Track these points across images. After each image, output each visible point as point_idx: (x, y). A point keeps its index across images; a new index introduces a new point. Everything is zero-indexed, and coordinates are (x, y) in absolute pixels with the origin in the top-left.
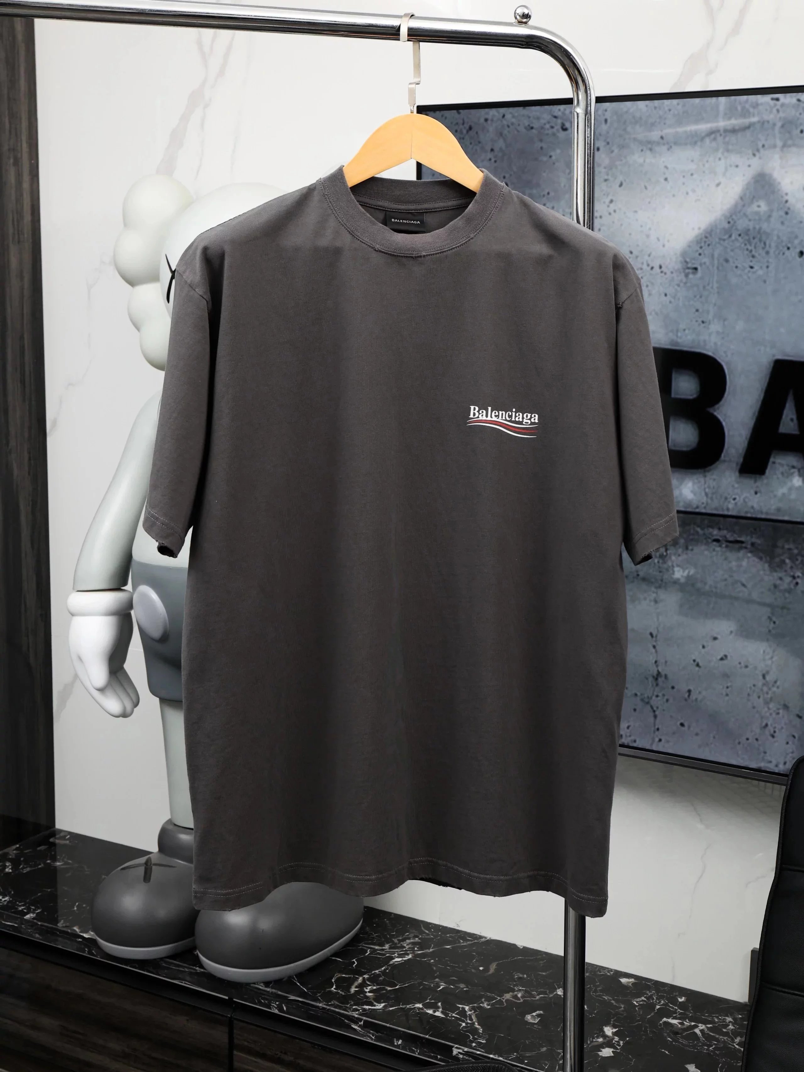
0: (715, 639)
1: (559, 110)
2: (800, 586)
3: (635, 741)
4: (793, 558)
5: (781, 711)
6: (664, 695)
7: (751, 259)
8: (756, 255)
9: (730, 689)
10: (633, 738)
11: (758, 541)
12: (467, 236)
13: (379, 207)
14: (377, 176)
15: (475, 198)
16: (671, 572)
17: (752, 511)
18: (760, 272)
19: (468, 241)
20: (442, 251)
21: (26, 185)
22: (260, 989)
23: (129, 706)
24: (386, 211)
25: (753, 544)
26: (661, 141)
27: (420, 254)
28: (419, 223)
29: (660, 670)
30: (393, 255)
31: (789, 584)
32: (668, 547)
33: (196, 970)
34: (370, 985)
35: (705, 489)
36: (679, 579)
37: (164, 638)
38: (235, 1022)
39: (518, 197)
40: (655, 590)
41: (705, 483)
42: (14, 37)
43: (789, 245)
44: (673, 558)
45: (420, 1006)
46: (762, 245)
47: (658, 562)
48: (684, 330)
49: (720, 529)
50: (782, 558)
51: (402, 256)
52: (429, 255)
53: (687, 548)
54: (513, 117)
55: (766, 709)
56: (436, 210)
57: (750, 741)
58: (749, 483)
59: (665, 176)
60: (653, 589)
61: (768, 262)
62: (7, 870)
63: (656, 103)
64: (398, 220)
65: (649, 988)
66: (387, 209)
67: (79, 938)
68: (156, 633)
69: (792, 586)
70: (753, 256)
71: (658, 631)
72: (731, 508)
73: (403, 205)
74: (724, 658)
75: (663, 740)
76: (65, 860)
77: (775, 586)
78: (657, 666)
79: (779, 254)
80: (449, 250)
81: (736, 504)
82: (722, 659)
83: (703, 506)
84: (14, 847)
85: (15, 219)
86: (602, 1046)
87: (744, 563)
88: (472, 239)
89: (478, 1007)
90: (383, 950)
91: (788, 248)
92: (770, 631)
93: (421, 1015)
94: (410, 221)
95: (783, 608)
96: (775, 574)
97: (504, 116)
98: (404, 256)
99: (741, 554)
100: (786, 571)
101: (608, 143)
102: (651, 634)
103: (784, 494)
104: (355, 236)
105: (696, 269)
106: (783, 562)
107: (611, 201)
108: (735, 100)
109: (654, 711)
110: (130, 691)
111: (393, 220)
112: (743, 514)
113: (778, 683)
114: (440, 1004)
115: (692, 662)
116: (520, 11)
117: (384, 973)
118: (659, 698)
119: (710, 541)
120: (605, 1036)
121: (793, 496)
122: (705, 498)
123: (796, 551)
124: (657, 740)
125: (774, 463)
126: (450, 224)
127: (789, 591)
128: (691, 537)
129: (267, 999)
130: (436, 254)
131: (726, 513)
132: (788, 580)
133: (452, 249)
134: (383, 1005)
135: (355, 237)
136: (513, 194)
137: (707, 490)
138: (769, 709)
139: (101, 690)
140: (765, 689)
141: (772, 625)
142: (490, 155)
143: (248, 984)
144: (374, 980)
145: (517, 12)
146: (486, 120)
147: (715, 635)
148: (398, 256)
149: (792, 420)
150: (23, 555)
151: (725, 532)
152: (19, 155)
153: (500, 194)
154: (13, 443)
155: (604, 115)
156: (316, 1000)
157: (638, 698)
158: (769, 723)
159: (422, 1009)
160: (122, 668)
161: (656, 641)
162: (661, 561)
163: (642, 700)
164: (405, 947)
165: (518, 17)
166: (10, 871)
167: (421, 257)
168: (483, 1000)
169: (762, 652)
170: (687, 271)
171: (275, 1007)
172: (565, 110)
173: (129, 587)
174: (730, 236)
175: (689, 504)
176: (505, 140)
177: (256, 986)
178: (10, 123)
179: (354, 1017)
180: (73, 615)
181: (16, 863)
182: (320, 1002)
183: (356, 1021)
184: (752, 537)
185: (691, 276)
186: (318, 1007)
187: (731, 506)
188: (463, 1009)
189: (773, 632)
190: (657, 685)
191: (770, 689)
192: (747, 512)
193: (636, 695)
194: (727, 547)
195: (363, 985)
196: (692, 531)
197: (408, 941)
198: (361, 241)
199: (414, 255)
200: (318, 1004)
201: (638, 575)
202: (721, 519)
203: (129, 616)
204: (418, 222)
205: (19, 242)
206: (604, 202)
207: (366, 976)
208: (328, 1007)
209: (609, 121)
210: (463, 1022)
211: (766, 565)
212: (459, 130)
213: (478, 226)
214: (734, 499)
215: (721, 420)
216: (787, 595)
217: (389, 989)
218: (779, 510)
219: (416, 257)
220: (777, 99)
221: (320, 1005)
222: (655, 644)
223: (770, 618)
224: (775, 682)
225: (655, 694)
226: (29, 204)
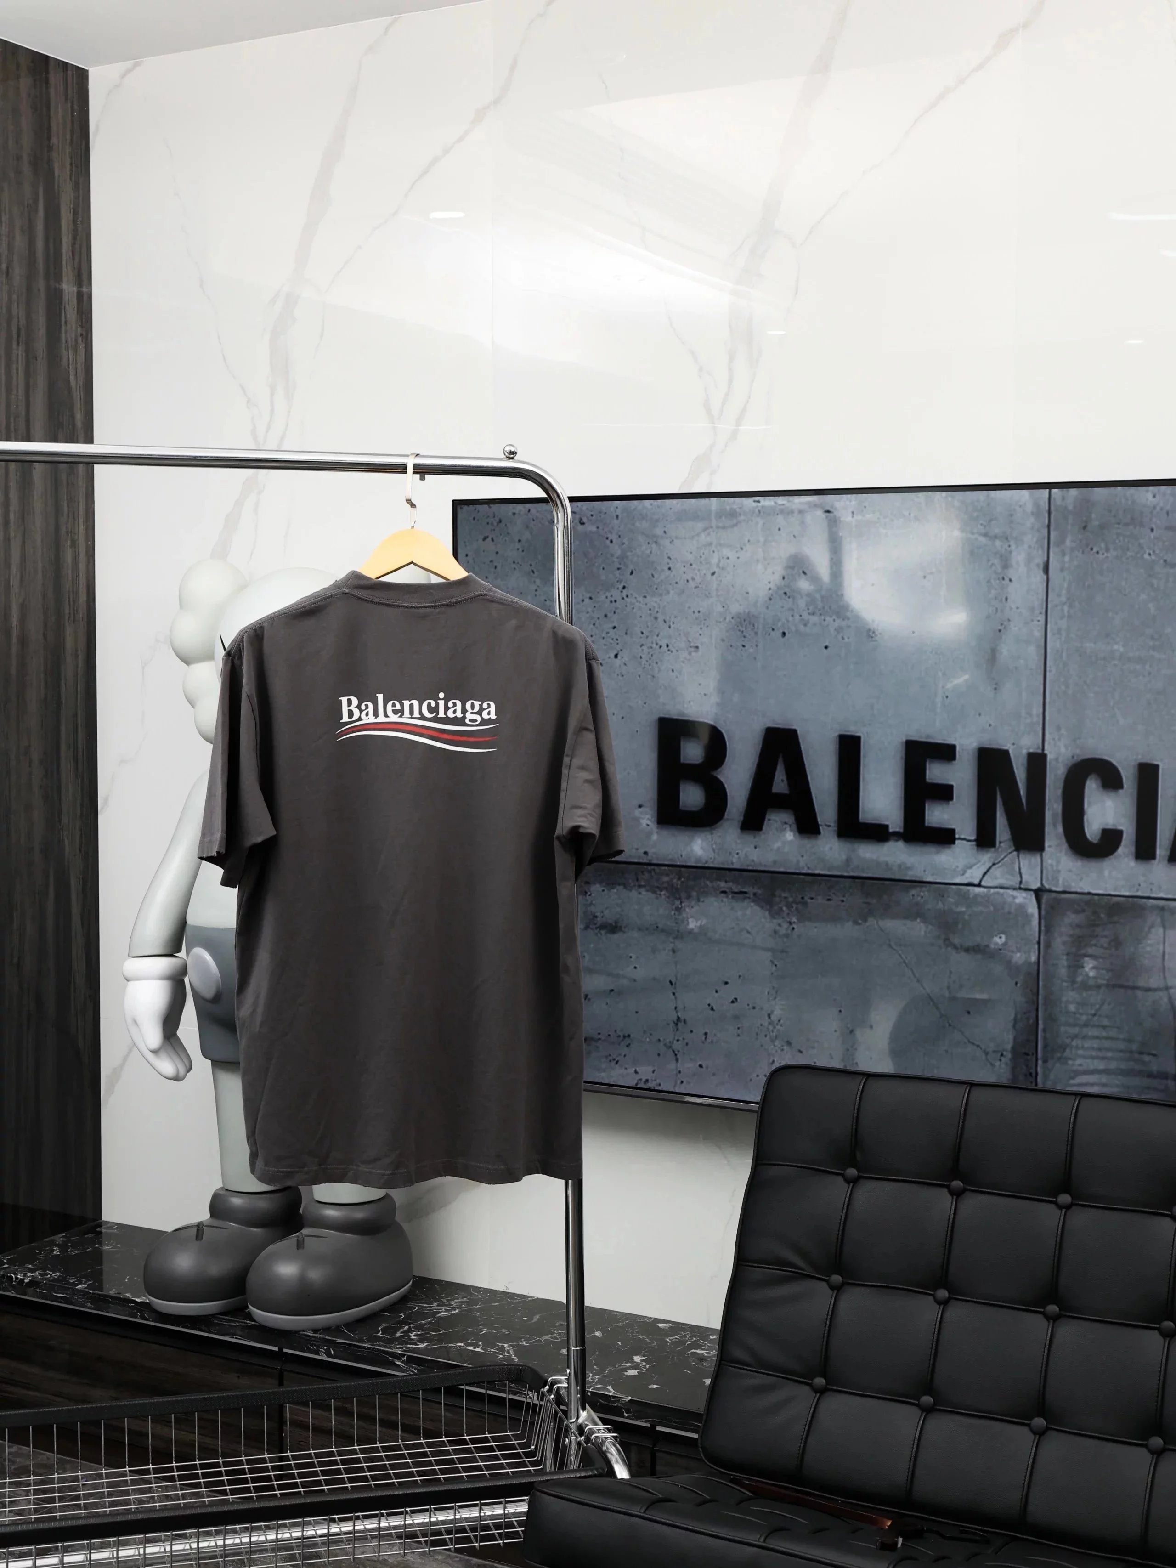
0: (726, 983)
1: (577, 506)
2: (796, 930)
3: (660, 1085)
4: (789, 906)
5: (785, 1048)
6: (684, 1039)
7: (743, 639)
8: (747, 635)
9: (740, 1030)
10: (658, 1081)
11: (760, 892)
16: (686, 922)
17: (753, 864)
18: (751, 650)
21: (82, 566)
22: (310, 1336)
23: (182, 1071)
25: (755, 894)
26: (664, 535)
29: (680, 1016)
31: (787, 929)
32: (683, 900)
33: (247, 1323)
34: (414, 1331)
35: (712, 845)
36: (693, 929)
37: (217, 998)
38: (285, 1373)
40: (672, 940)
41: (712, 840)
42: (74, 425)
43: (774, 627)
44: (687, 910)
45: (462, 1344)
46: (752, 626)
47: (675, 914)
48: (689, 702)
49: (726, 882)
50: (780, 905)
53: (699, 900)
54: (538, 512)
55: (772, 1047)
57: (760, 1077)
58: (750, 838)
59: (669, 566)
60: (671, 939)
61: (757, 641)
62: (55, 1253)
63: (659, 502)
65: (684, 1330)
67: (131, 1303)
68: (209, 993)
69: (789, 932)
70: (745, 637)
71: (676, 979)
72: (736, 862)
74: (735, 1001)
75: (685, 1083)
76: (114, 1244)
77: (775, 932)
78: (677, 1012)
79: (766, 634)
81: (739, 858)
82: (733, 1002)
83: (711, 860)
84: (61, 1235)
85: (71, 600)
86: (630, 1368)
87: (748, 912)
89: (516, 1345)
90: (431, 1307)
91: (773, 630)
92: (772, 973)
93: (461, 1351)
95: (782, 951)
96: (775, 921)
97: (529, 511)
99: (746, 903)
100: (783, 918)
101: (620, 536)
102: (671, 982)
103: (779, 848)
105: (697, 647)
106: (781, 909)
107: (624, 587)
108: (724, 501)
109: (676, 1055)
110: (183, 1056)
112: (746, 868)
113: (782, 1022)
114: (480, 1343)
115: (707, 1006)
116: (508, 449)
117: (429, 1323)
118: (680, 1042)
119: (718, 892)
120: (633, 1362)
121: (786, 849)
122: (713, 854)
123: (790, 900)
124: (679, 1082)
125: (769, 820)
127: (787, 936)
128: (702, 890)
129: (315, 1345)
131: (731, 867)
132: (785, 925)
134: (425, 1344)
137: (714, 846)
138: (775, 1046)
139: (155, 1052)
140: (771, 1028)
141: (774, 968)
142: (517, 545)
143: (297, 1332)
144: (417, 1328)
145: (506, 449)
146: (514, 514)
147: (726, 980)
149: (783, 781)
150: (73, 934)
151: (731, 884)
152: (76, 537)
154: (65, 820)
155: (615, 512)
156: (363, 1342)
157: (662, 1044)
158: (775, 1059)
159: (463, 1346)
160: (175, 1034)
161: (675, 988)
162: (677, 913)
163: (665, 1045)
164: (453, 1305)
165: (506, 453)
166: (59, 1253)
168: (523, 1340)
169: (766, 993)
170: (690, 649)
171: (323, 1353)
172: (582, 506)
173: (182, 954)
174: (725, 619)
175: (699, 860)
176: (531, 533)
177: (306, 1333)
178: (68, 507)
179: (398, 1353)
180: (128, 980)
181: (63, 1247)
182: (365, 1343)
183: (399, 1357)
184: (753, 888)
185: (693, 654)
186: (364, 1347)
187: (734, 860)
188: (503, 1346)
189: (775, 974)
190: (677, 1030)
191: (775, 1027)
192: (748, 866)
193: (659, 1040)
194: (733, 897)
195: (410, 1330)
196: (703, 884)
197: (456, 1301)
200: (364, 1345)
201: (657, 927)
202: (727, 872)
203: (182, 983)
205: (74, 621)
206: (618, 589)
207: (412, 1325)
208: (373, 1347)
209: (620, 517)
210: (501, 1354)
211: (767, 913)
212: (490, 522)
214: (738, 854)
215: (724, 782)
216: (785, 940)
217: (433, 1333)
218: (775, 862)
220: (758, 502)
221: (366, 1345)
222: (674, 991)
223: (772, 962)
224: (779, 1021)
225: (676, 1038)
226: (85, 584)
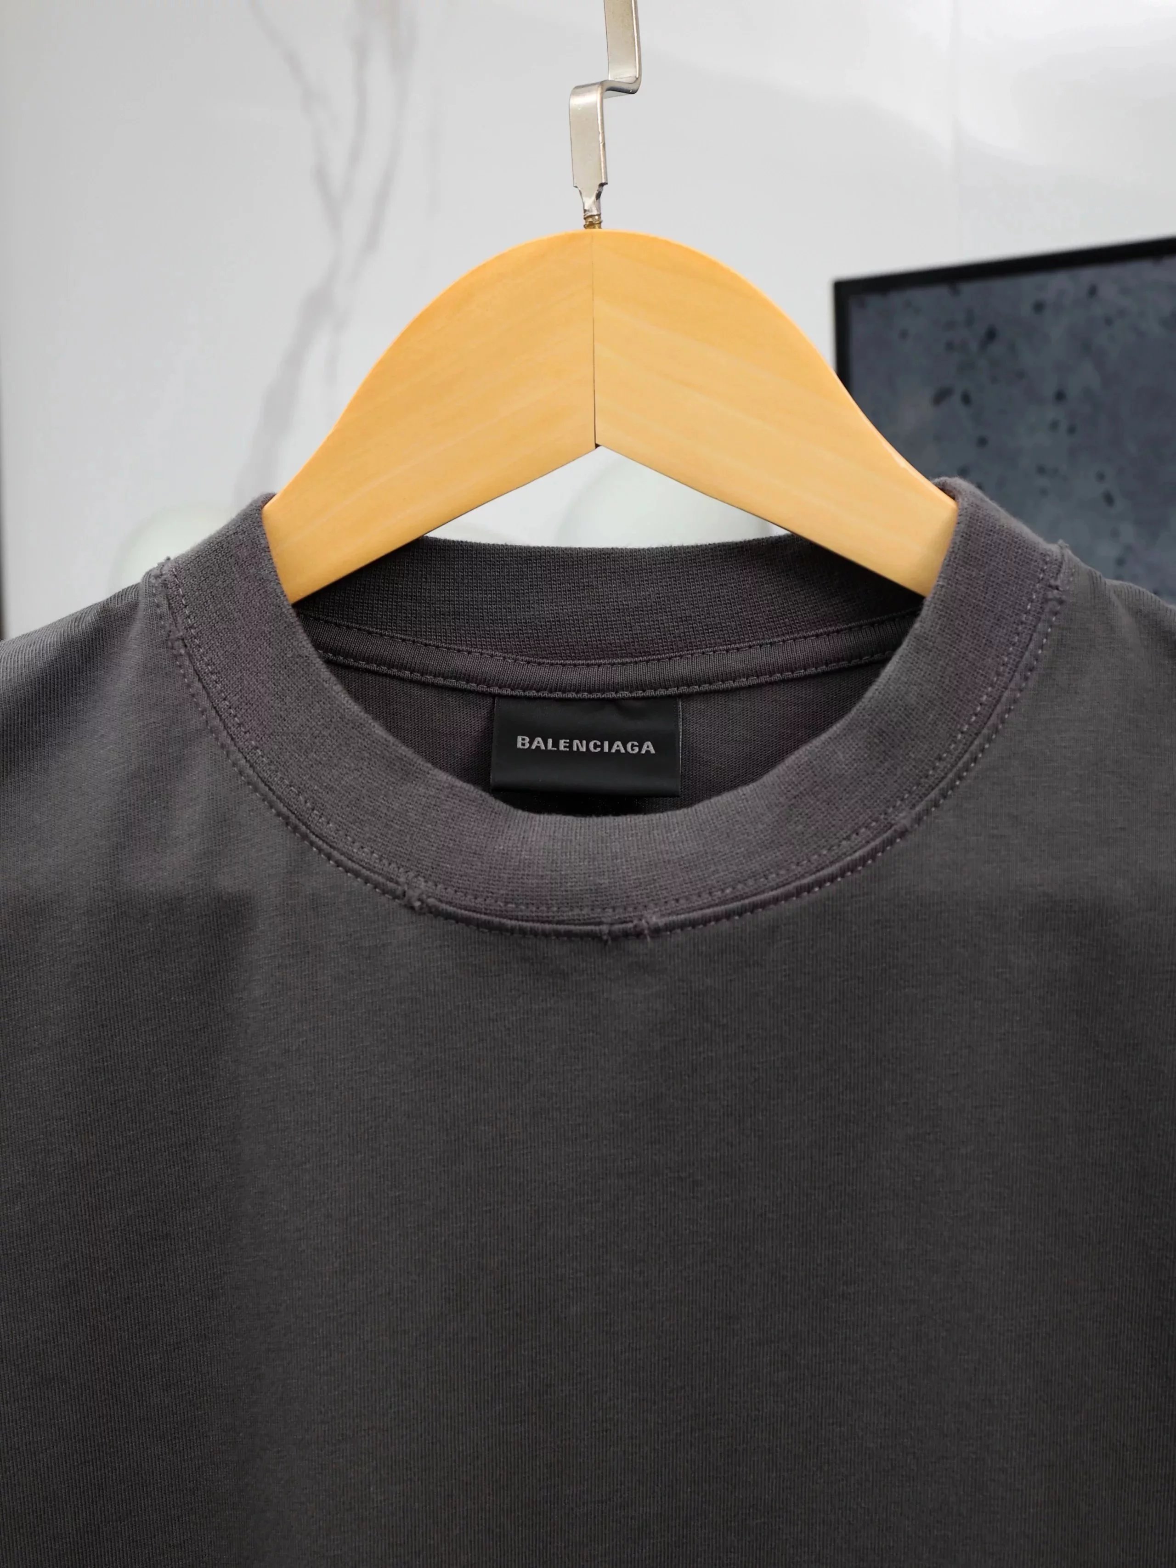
12: (877, 820)
13: (458, 679)
14: (440, 534)
15: (917, 625)
19: (882, 848)
20: (747, 901)
24: (493, 696)
27: (635, 922)
28: (648, 752)
30: (501, 929)
39: (1137, 612)
51: (546, 935)
52: (682, 925)
56: (736, 684)
64: (550, 741)
66: (495, 690)
73: (575, 665)
80: (787, 897)
88: (903, 834)
94: (606, 744)
97: (1093, 291)
98: (558, 934)
104: (313, 837)
111: (522, 742)
126: (790, 760)
130: (717, 918)
133: (798, 892)
135: (312, 844)
136: (1114, 598)
148: (523, 931)
153: (1046, 600)
167: (638, 934)
198: (338, 864)
199: (605, 928)
204: (648, 747)
213: (934, 768)
219: (615, 937)
